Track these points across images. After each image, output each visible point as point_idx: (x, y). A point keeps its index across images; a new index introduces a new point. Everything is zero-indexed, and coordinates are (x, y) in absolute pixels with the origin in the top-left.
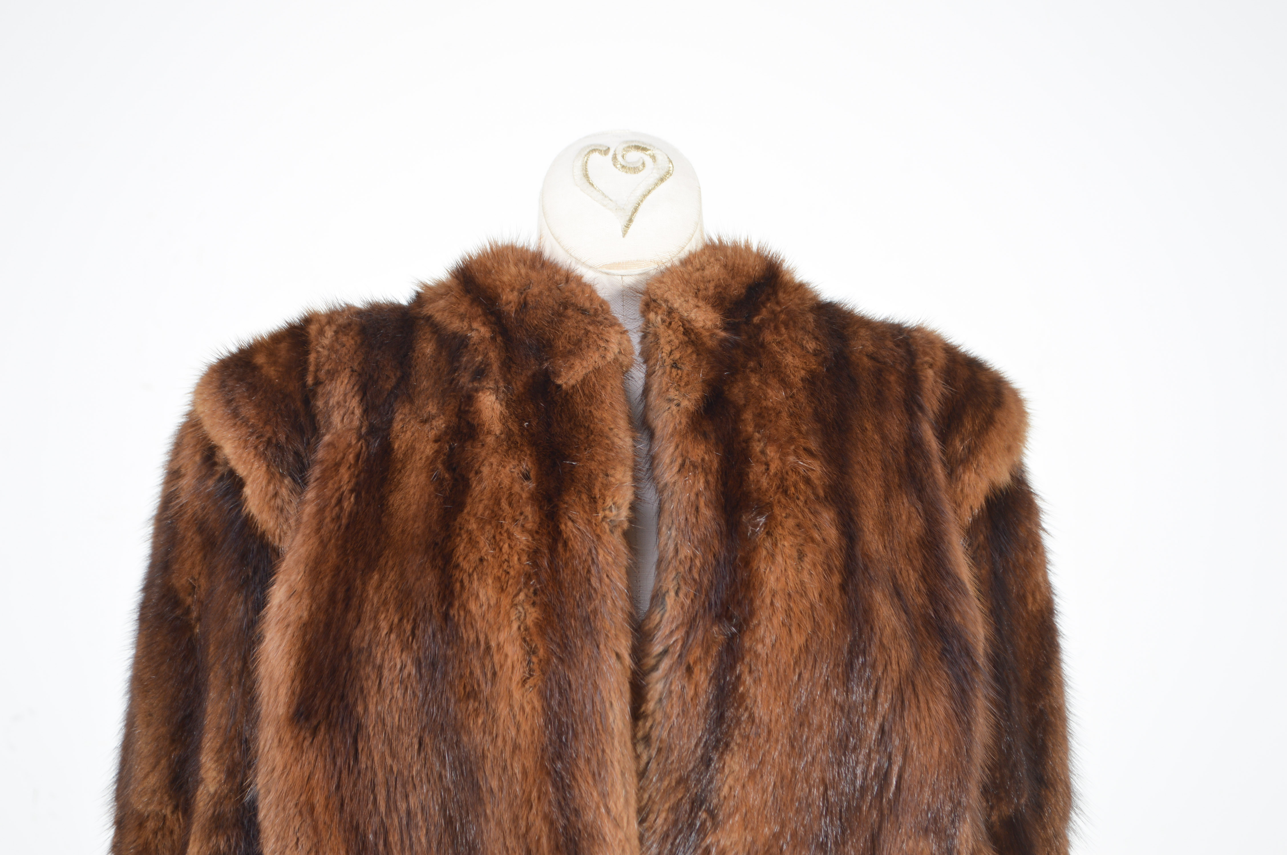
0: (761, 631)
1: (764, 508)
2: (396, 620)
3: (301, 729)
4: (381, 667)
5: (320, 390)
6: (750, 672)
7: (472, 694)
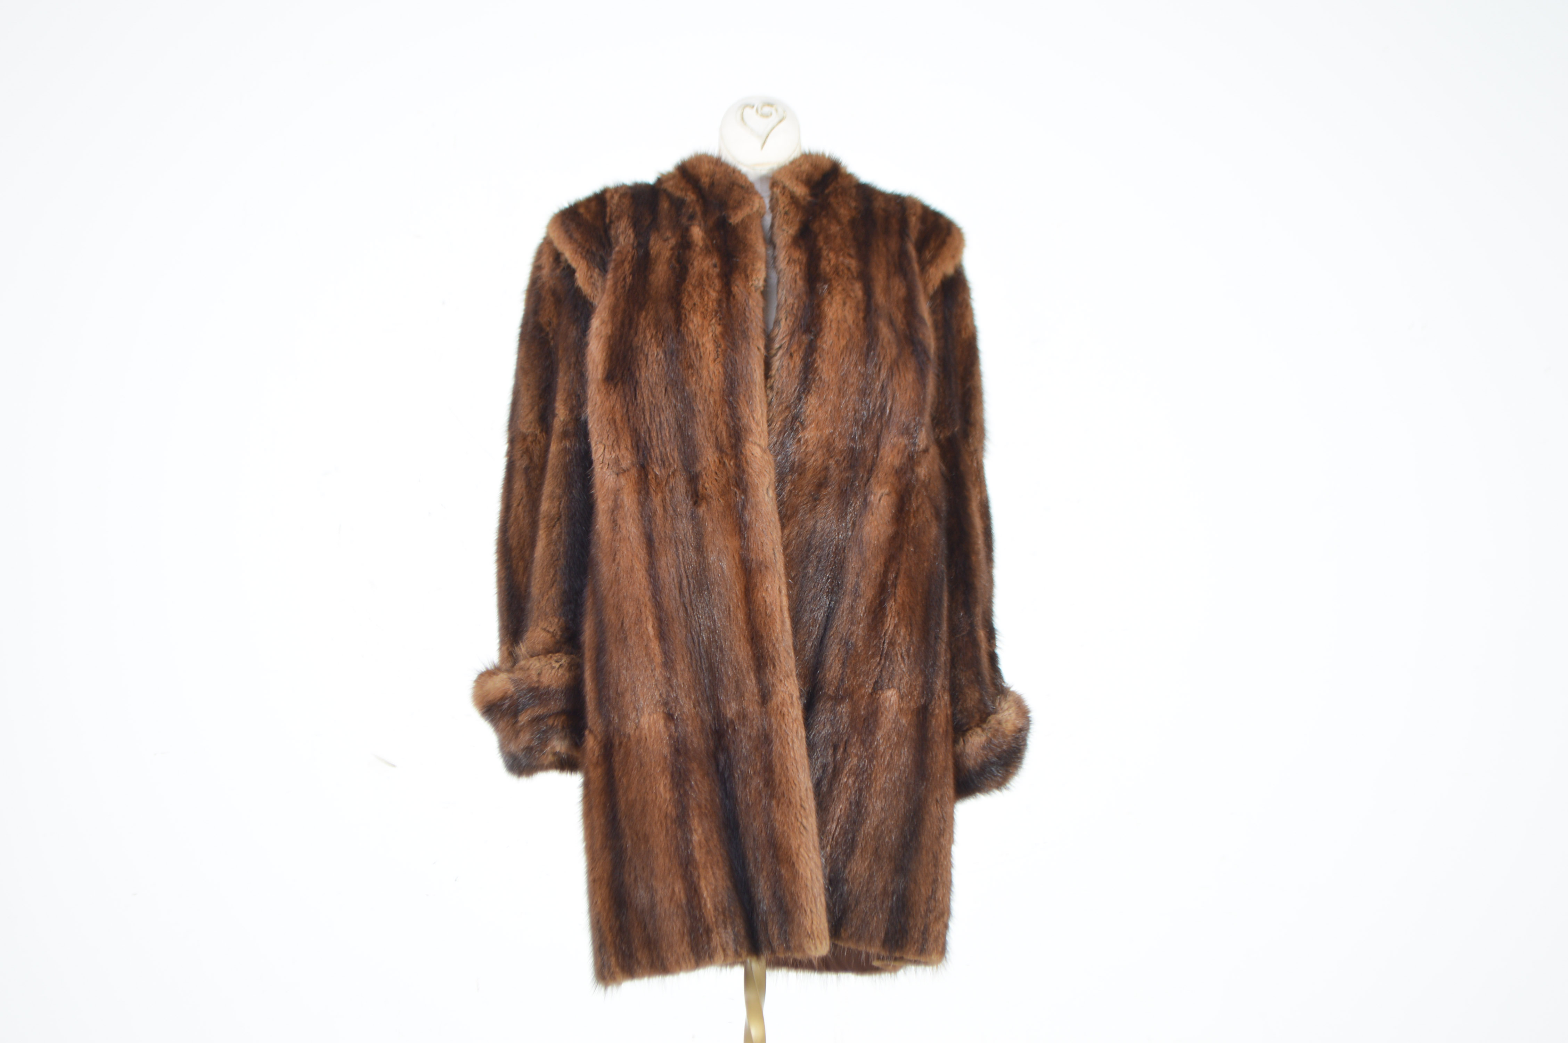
0: (825, 338)
1: (827, 281)
2: (654, 333)
3: (609, 385)
4: (647, 355)
5: (612, 226)
6: (820, 357)
7: (691, 366)
